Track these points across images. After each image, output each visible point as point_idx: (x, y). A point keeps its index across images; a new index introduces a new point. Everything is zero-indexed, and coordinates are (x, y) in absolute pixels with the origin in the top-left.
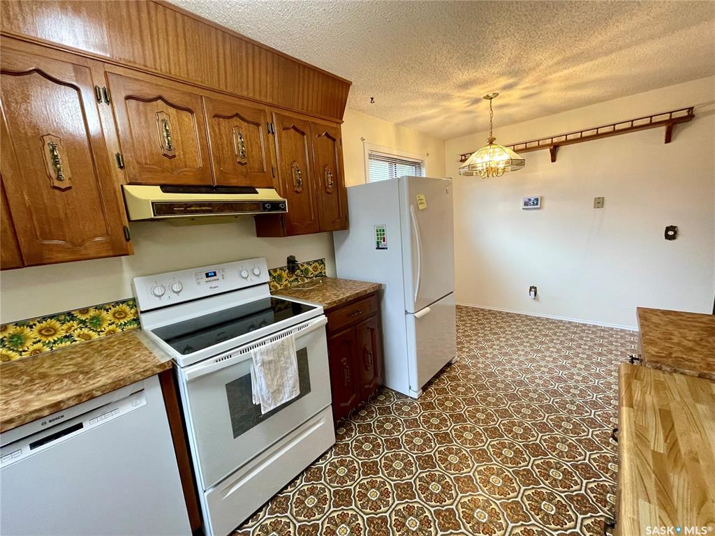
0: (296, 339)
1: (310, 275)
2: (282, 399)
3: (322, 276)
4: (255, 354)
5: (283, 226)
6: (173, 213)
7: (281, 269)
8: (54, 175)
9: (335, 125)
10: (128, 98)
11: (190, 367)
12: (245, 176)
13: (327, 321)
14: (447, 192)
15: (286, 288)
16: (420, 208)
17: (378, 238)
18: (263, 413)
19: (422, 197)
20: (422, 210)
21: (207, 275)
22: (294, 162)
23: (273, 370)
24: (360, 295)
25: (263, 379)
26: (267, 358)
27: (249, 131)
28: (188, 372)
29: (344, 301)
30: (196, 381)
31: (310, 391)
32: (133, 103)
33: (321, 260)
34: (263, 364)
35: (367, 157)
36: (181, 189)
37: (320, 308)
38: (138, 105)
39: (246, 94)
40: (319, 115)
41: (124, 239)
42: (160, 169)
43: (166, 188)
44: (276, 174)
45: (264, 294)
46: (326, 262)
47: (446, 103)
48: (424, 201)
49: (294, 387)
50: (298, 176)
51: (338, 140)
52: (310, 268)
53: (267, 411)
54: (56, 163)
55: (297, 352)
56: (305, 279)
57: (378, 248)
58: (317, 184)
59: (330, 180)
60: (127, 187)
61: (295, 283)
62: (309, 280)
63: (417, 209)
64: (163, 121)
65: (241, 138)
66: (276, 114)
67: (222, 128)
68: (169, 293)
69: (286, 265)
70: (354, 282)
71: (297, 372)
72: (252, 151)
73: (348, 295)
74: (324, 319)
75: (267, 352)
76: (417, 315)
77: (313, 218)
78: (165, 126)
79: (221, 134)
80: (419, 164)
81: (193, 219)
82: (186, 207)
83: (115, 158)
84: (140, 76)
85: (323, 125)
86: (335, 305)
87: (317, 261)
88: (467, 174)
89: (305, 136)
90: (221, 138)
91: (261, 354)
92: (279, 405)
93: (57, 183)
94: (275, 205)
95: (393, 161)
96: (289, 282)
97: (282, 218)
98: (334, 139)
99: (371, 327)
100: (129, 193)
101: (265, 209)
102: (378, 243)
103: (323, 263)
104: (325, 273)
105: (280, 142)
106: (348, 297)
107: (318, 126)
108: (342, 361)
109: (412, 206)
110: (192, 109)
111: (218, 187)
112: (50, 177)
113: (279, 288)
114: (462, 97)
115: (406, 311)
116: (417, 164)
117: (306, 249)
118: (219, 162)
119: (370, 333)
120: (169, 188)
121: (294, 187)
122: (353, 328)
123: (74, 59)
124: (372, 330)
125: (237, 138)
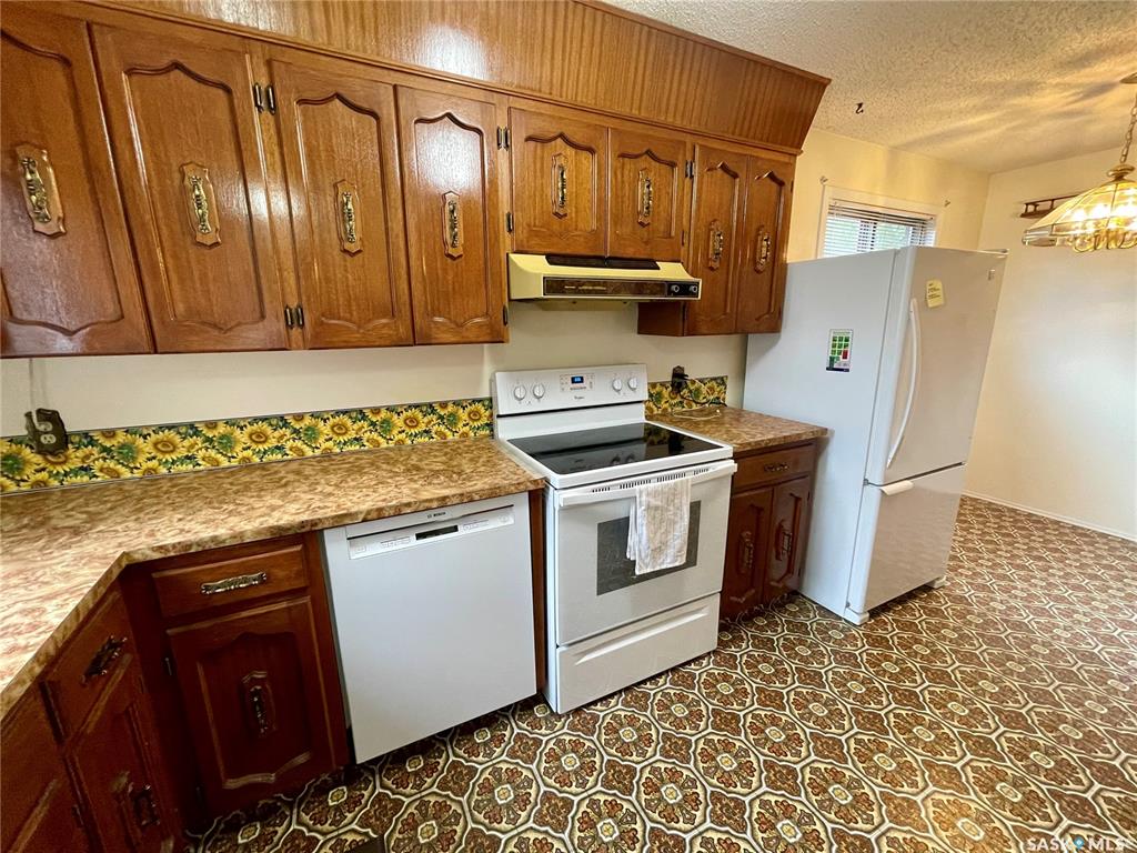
0: (692, 485)
1: (701, 400)
2: (663, 563)
3: (719, 403)
4: (641, 492)
5: (684, 319)
6: (563, 293)
7: (662, 384)
8: (449, 241)
9: (785, 159)
10: (529, 139)
11: (565, 490)
12: (647, 243)
13: (736, 470)
14: (990, 278)
15: (665, 413)
16: (930, 305)
17: (833, 352)
18: (637, 573)
19: (938, 285)
20: (932, 308)
21: (573, 381)
22: (715, 221)
23: (658, 520)
24: (789, 440)
25: (644, 528)
26: (654, 502)
27: (660, 175)
28: (565, 496)
29: (763, 445)
30: (570, 510)
31: (695, 565)
32: (532, 144)
33: (722, 378)
34: (649, 507)
35: (826, 209)
36: (569, 261)
37: (728, 450)
38: (536, 147)
39: (663, 118)
40: (763, 144)
41: (502, 322)
42: (548, 233)
43: (553, 259)
44: (686, 241)
45: (636, 417)
46: (728, 383)
47: (1023, 101)
48: (940, 293)
49: (679, 552)
50: (717, 245)
51: (788, 187)
52: (704, 389)
53: (642, 573)
54: (453, 227)
55: (691, 503)
56: (694, 404)
57: (830, 368)
58: (744, 255)
59: (764, 250)
60: (512, 256)
61: (678, 409)
62: (699, 407)
63: (923, 306)
64: (561, 167)
65: (648, 187)
66: (701, 146)
67: (626, 172)
68: (530, 397)
69: (670, 379)
70: (776, 419)
71: (687, 531)
72: (659, 206)
73: (771, 436)
74: (732, 466)
75: (655, 494)
76: (887, 489)
77: (728, 311)
78: (562, 174)
79: (623, 182)
80: (923, 222)
81: (574, 302)
82: (577, 285)
83: (505, 218)
84: (545, 108)
85: (769, 160)
86: (749, 448)
87: (715, 379)
88: (1042, 243)
89: (738, 180)
90: (623, 188)
91: (648, 495)
92: (658, 568)
93: (451, 251)
94: (685, 288)
95: (871, 217)
96: (671, 405)
97: (684, 307)
98: (781, 183)
99: (797, 495)
100: (515, 264)
101: (670, 293)
102: (832, 359)
103: (724, 383)
104: (724, 399)
105: (699, 190)
106: (769, 440)
107: (759, 163)
108: (744, 534)
109: (915, 300)
110: (594, 147)
111: (610, 258)
112: (445, 243)
113: (656, 412)
114: (1065, 84)
115: (865, 480)
116: (918, 223)
117: (703, 358)
118: (616, 222)
119: (792, 503)
120: (555, 260)
121: (709, 260)
122: (770, 489)
123: (481, 95)
124: (798, 499)
125: (643, 186)
